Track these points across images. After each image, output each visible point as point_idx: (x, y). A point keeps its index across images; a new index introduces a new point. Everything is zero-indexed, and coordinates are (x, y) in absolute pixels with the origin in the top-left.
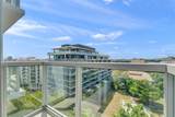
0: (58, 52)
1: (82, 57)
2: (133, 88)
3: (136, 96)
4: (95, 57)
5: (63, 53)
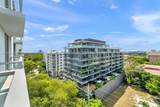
0: (71, 47)
1: (93, 50)
2: (151, 85)
3: (154, 94)
5: (75, 47)
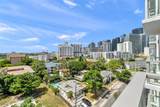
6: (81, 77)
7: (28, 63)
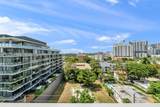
2: (80, 77)
4: (46, 52)
6: (146, 87)
7: (88, 61)
